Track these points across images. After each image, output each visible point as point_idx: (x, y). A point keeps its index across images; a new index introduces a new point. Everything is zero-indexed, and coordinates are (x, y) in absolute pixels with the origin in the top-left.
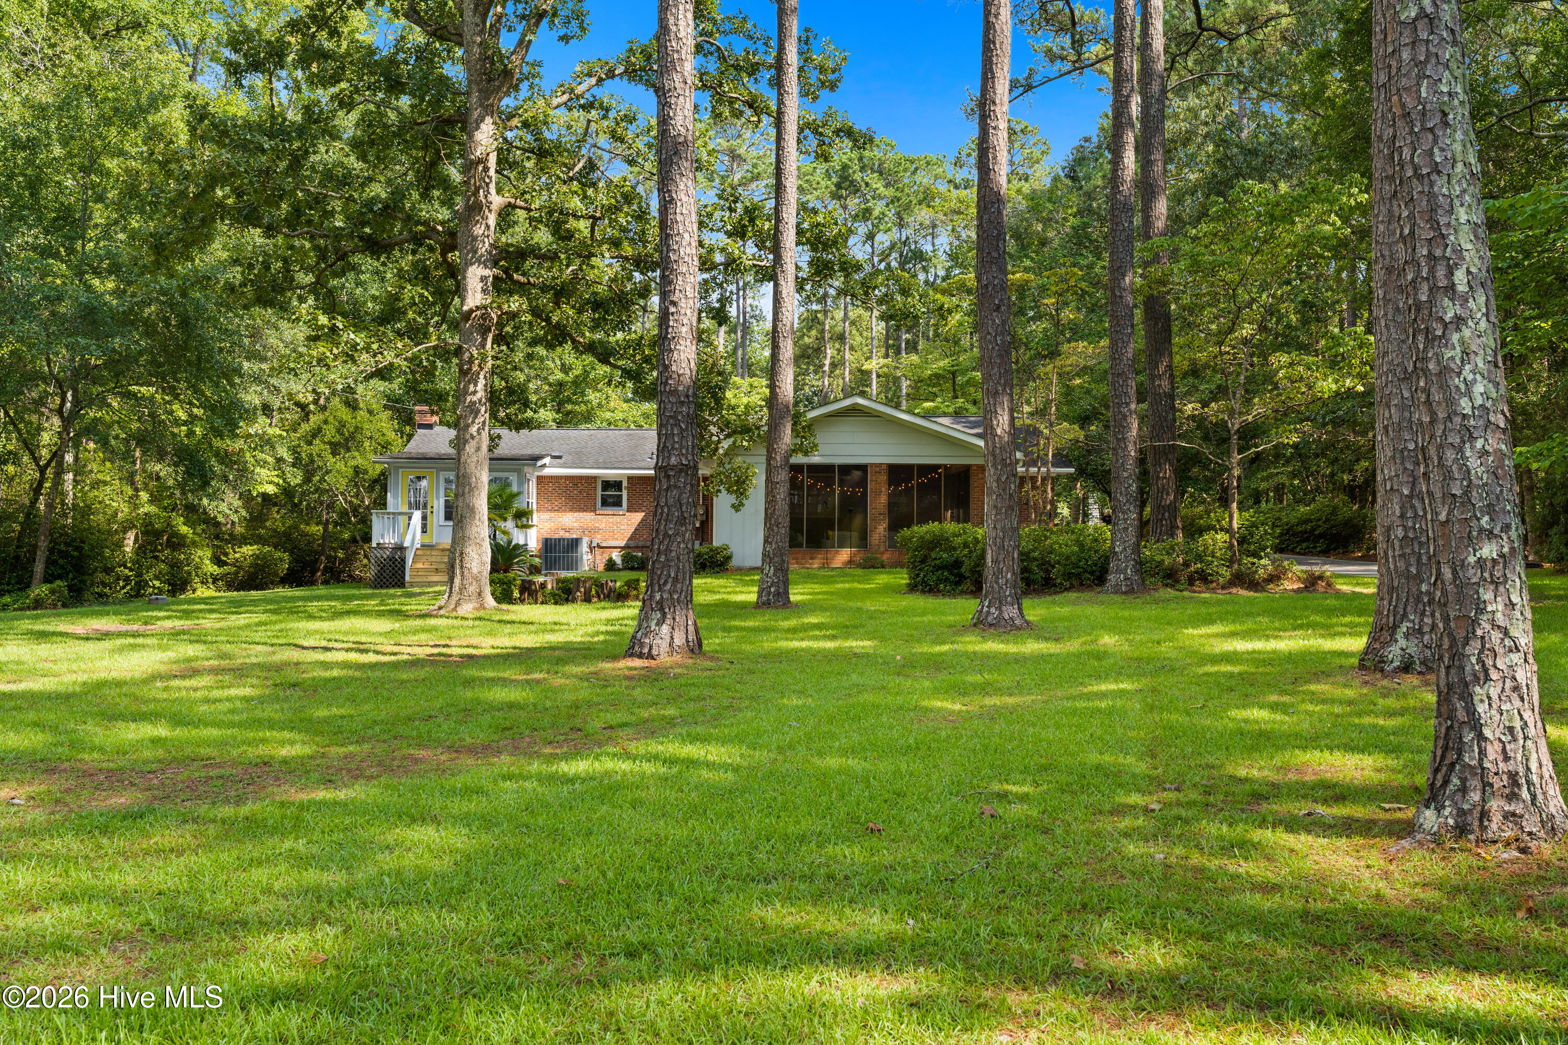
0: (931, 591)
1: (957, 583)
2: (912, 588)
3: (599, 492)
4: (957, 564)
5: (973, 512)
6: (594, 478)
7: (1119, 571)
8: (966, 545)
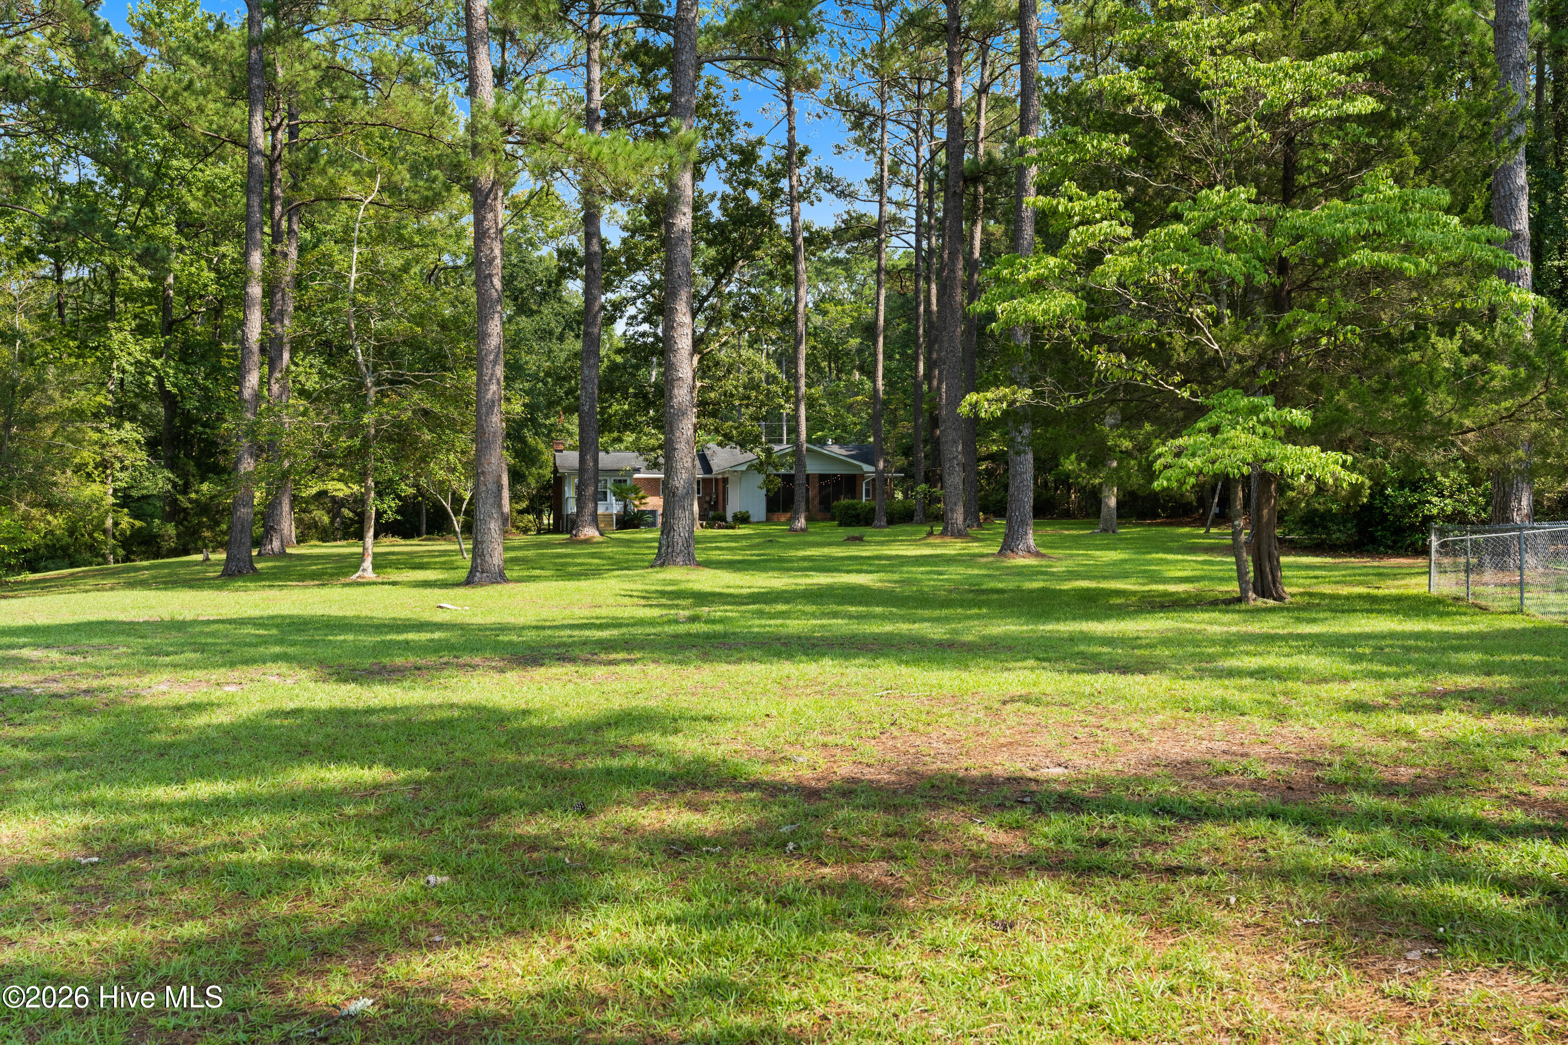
1: (860, 523)
4: (857, 515)
5: (858, 496)
6: (658, 479)
8: (860, 508)
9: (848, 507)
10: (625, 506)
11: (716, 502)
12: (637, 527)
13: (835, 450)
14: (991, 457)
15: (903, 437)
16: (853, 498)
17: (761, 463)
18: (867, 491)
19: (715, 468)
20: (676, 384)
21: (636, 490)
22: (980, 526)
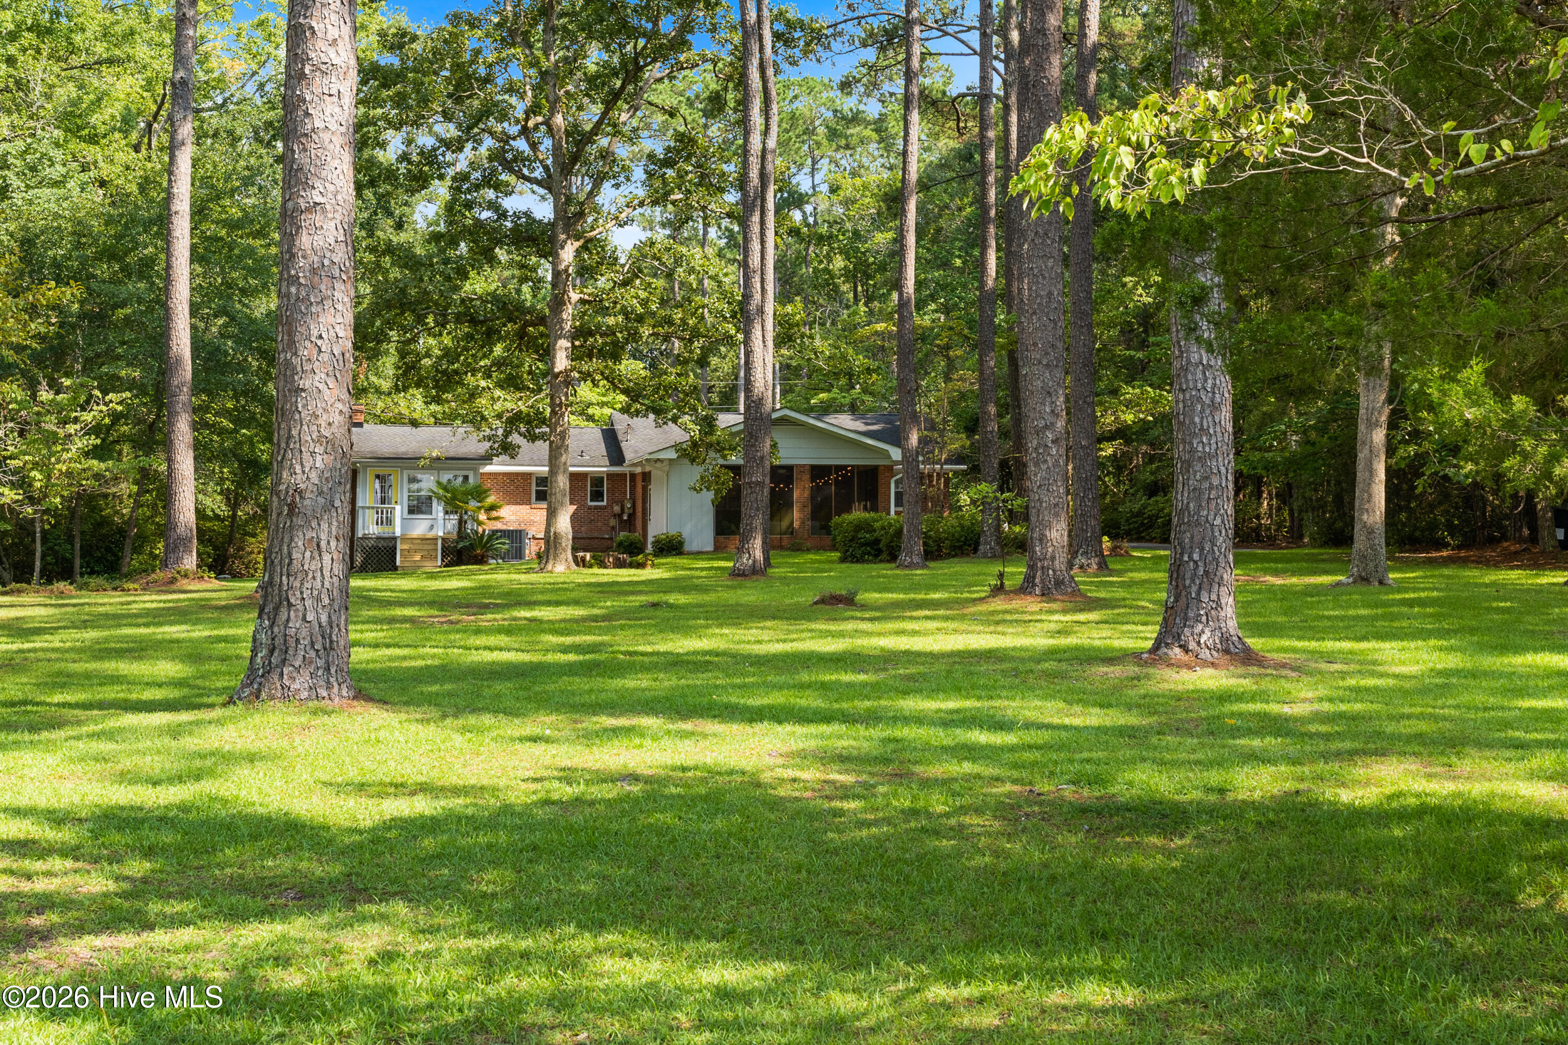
0: (858, 561)
1: (876, 556)
2: (843, 560)
3: (534, 487)
4: (877, 541)
5: (881, 505)
6: (529, 475)
7: (986, 543)
8: (883, 528)
9: (860, 527)
10: (462, 523)
11: (632, 516)
12: (480, 560)
13: (845, 422)
14: (1122, 433)
15: (963, 396)
16: (875, 509)
17: (695, 445)
18: (899, 496)
19: (629, 455)
20: (306, 220)
21: (479, 494)
22: (1103, 566)
